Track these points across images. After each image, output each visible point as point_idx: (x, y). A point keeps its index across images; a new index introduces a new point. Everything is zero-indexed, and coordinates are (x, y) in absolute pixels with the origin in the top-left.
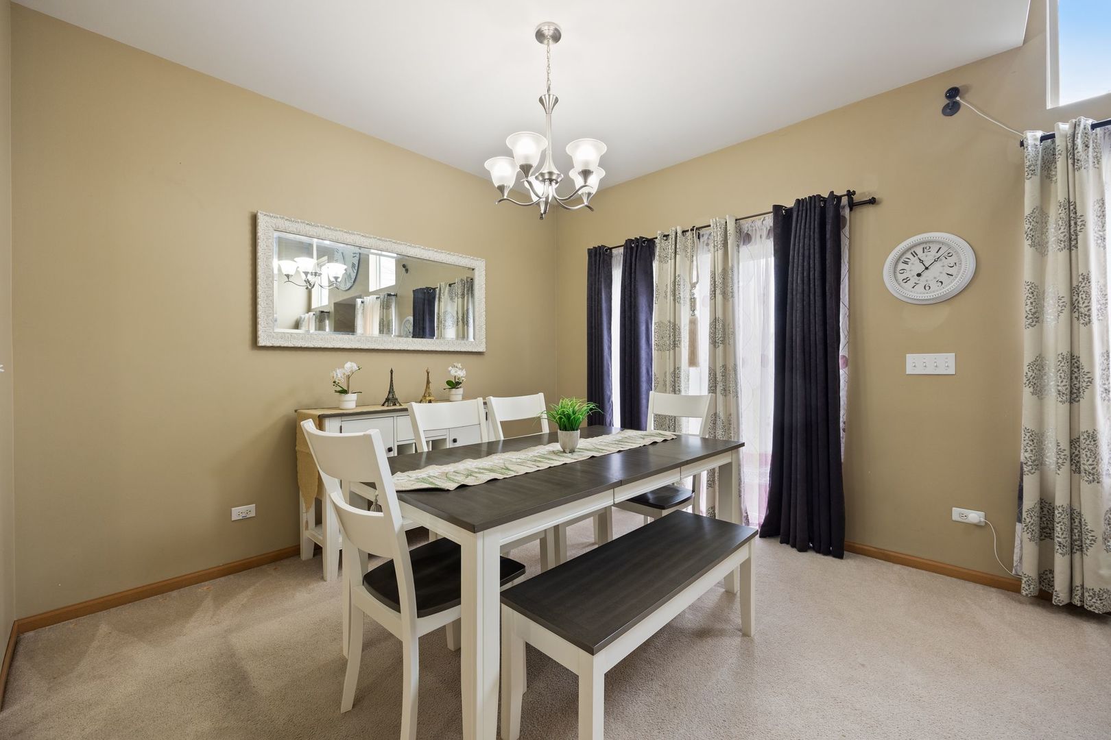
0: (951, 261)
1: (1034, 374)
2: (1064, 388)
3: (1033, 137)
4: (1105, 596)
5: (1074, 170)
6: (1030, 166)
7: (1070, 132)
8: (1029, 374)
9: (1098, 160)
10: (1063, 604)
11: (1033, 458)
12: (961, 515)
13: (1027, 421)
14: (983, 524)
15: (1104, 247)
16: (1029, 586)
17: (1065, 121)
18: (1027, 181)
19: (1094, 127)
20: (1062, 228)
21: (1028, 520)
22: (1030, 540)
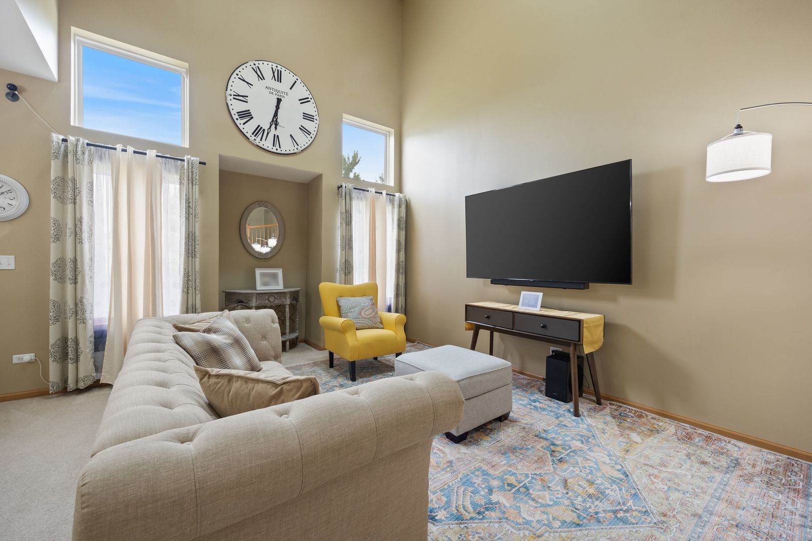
0: (11, 195)
1: (55, 269)
2: (72, 276)
3: (57, 137)
4: (86, 379)
5: (76, 163)
6: (54, 153)
7: (75, 143)
8: (53, 269)
9: (91, 162)
10: (73, 389)
11: (54, 316)
12: (19, 359)
13: (53, 295)
14: (34, 360)
15: (92, 206)
16: (53, 387)
17: (73, 136)
18: (52, 161)
19: (88, 144)
20: (71, 192)
21: (52, 350)
22: (53, 361)
